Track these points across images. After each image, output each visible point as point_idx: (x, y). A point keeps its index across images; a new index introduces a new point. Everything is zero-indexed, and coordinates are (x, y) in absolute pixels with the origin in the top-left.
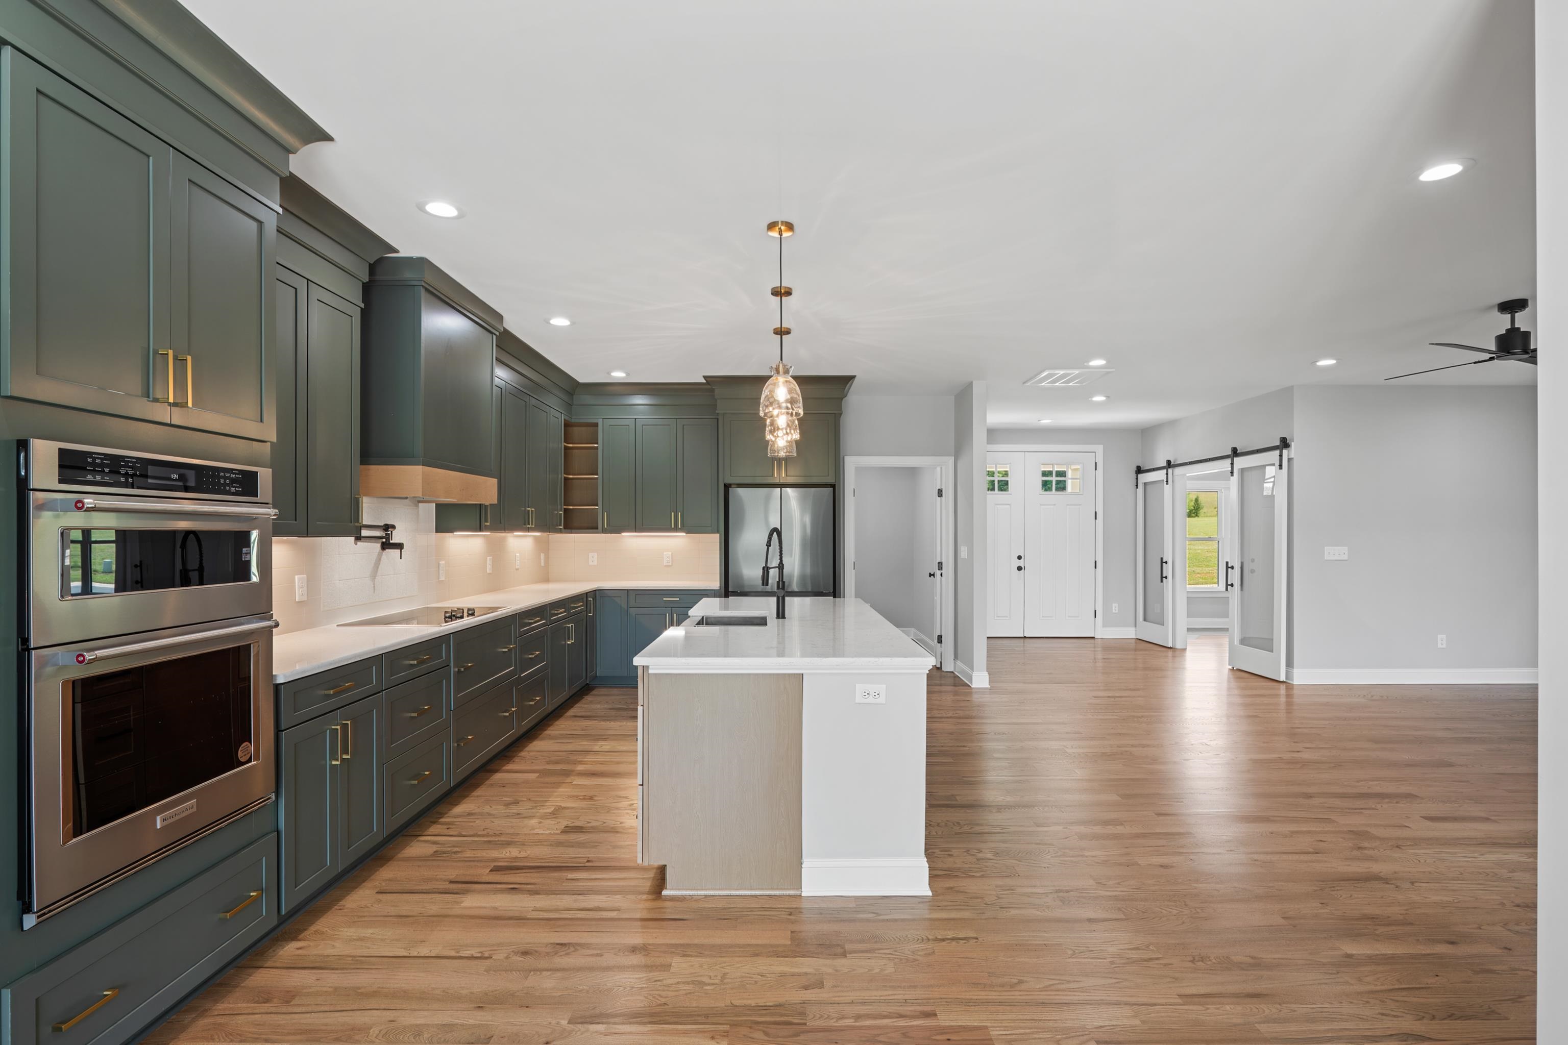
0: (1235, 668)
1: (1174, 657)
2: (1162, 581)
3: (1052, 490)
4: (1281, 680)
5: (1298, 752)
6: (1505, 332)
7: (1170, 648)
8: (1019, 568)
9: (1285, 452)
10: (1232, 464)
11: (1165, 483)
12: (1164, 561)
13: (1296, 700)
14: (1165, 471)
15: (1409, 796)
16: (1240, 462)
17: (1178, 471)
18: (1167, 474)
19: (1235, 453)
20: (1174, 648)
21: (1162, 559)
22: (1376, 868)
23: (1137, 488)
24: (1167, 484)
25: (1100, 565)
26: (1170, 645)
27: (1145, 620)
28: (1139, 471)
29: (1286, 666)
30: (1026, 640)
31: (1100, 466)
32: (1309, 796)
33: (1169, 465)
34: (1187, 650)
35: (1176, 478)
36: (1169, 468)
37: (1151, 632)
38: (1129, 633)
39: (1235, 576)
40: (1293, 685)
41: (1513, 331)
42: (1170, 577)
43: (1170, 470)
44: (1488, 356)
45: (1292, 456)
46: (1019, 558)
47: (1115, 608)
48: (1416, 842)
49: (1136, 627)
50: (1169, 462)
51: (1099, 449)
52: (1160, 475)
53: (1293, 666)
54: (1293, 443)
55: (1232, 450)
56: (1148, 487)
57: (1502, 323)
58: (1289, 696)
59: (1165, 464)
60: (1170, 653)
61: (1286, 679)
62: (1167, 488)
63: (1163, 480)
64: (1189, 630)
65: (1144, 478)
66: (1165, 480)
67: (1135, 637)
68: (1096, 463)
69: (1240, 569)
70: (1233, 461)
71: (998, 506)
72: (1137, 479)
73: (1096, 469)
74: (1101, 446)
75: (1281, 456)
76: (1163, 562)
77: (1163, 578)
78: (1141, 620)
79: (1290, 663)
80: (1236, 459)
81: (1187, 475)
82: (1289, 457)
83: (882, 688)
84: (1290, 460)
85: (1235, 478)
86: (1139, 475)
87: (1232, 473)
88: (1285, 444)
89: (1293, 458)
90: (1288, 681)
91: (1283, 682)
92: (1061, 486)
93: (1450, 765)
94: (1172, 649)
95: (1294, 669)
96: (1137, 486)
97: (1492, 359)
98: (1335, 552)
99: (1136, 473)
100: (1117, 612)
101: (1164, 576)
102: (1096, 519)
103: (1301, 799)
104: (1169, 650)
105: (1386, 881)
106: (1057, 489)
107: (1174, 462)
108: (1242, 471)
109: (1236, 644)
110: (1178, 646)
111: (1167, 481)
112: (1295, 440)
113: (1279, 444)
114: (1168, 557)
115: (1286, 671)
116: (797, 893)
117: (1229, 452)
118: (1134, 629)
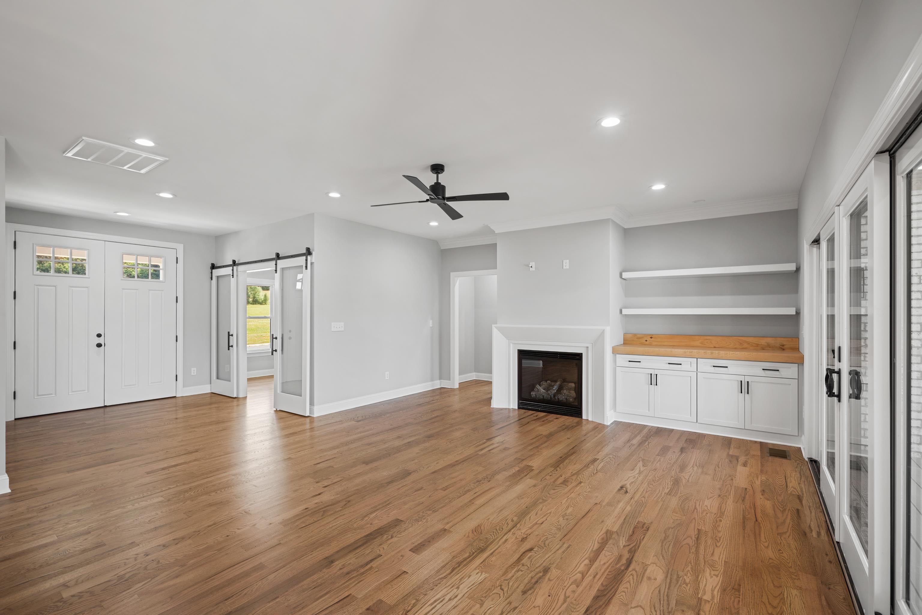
0: (278, 410)
1: (238, 405)
2: (229, 349)
3: (148, 278)
4: (307, 416)
5: (319, 494)
6: (434, 184)
7: (235, 398)
8: (99, 345)
9: (309, 257)
10: (276, 264)
11: (232, 277)
12: (231, 334)
14: (231, 268)
16: (281, 263)
17: (241, 268)
18: (233, 270)
19: (278, 257)
20: (238, 398)
21: (229, 332)
23: (212, 280)
24: (233, 277)
25: (180, 339)
26: (235, 396)
27: (218, 378)
28: (213, 267)
29: (310, 405)
30: (108, 409)
31: (181, 260)
33: (235, 264)
34: (248, 397)
35: (239, 273)
36: (235, 266)
37: (220, 387)
38: (206, 389)
39: (278, 344)
40: (314, 417)
41: (437, 185)
42: (235, 346)
43: (235, 268)
45: (313, 261)
46: (99, 336)
47: (194, 371)
49: (211, 384)
50: (234, 262)
51: (179, 247)
52: (228, 271)
53: (314, 404)
54: (314, 252)
55: (276, 255)
56: (220, 279)
57: (432, 179)
58: (311, 424)
59: (231, 263)
60: (235, 402)
61: (310, 413)
62: (233, 281)
63: (230, 274)
64: (249, 380)
65: (216, 272)
66: (232, 274)
67: (210, 392)
68: (177, 258)
69: (281, 339)
70: (276, 262)
71: (73, 288)
72: (212, 273)
73: (177, 263)
74: (182, 245)
75: (306, 260)
76: (229, 335)
77: (229, 346)
78: (215, 379)
79: (312, 403)
80: (278, 261)
81: (248, 272)
82: (312, 262)
84: (312, 264)
85: (278, 276)
86: (213, 270)
87: (276, 271)
88: (309, 252)
89: (314, 262)
90: (311, 415)
91: (308, 417)
92: (156, 275)
94: (236, 399)
95: (315, 407)
96: (212, 278)
97: (427, 200)
98: (338, 326)
99: (211, 269)
100: (195, 374)
101: (230, 345)
102: (177, 302)
103: (324, 570)
104: (234, 399)
106: (152, 278)
107: (238, 262)
108: (283, 269)
109: (278, 392)
110: (241, 396)
111: (233, 276)
112: (315, 250)
113: (305, 252)
114: (233, 331)
115: (310, 408)
117: (274, 256)
118: (209, 385)
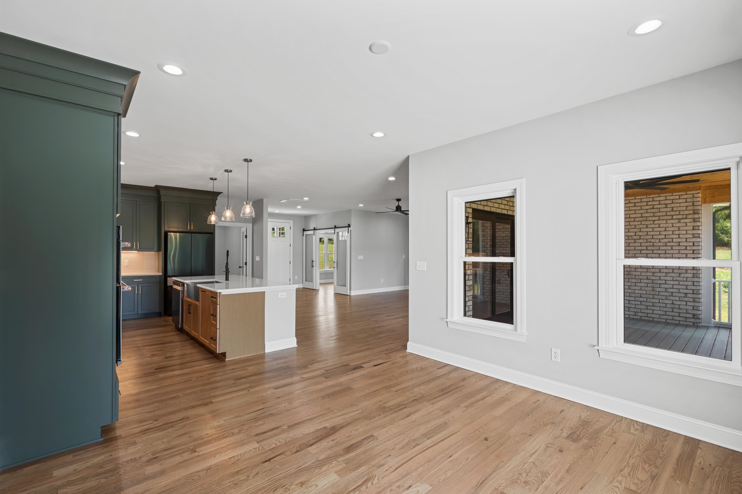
0: (336, 293)
1: (316, 292)
2: (312, 268)
6: (397, 206)
9: (349, 228)
10: (335, 230)
13: (352, 299)
15: (382, 314)
16: (337, 230)
17: (317, 231)
18: (314, 232)
19: (335, 227)
21: (312, 260)
22: (381, 325)
25: (292, 263)
26: (315, 289)
27: (306, 281)
28: (304, 230)
31: (292, 228)
32: (365, 316)
33: (315, 229)
34: (320, 290)
35: (317, 234)
37: (308, 285)
38: (301, 286)
39: (335, 266)
40: (351, 295)
41: (399, 206)
42: (315, 266)
43: (315, 231)
44: (394, 211)
45: (351, 230)
47: (296, 278)
48: (386, 320)
49: (303, 283)
51: (291, 222)
52: (312, 232)
56: (307, 236)
57: (396, 204)
58: (350, 298)
59: (313, 229)
60: (315, 291)
62: (314, 237)
63: (312, 234)
64: (320, 284)
65: (306, 233)
68: (290, 227)
69: (337, 263)
70: (335, 229)
72: (303, 233)
73: (290, 229)
74: (292, 221)
75: (348, 229)
76: (313, 261)
77: (313, 266)
79: (350, 290)
80: (336, 229)
81: (320, 233)
83: (285, 294)
85: (335, 235)
87: (335, 233)
88: (349, 226)
91: (348, 295)
93: (388, 307)
95: (352, 291)
96: (303, 236)
97: (395, 211)
98: (361, 257)
102: (290, 246)
105: (382, 326)
108: (338, 233)
109: (336, 286)
110: (317, 289)
111: (314, 235)
112: (352, 225)
114: (314, 259)
115: (349, 292)
116: (264, 352)
117: (334, 227)
